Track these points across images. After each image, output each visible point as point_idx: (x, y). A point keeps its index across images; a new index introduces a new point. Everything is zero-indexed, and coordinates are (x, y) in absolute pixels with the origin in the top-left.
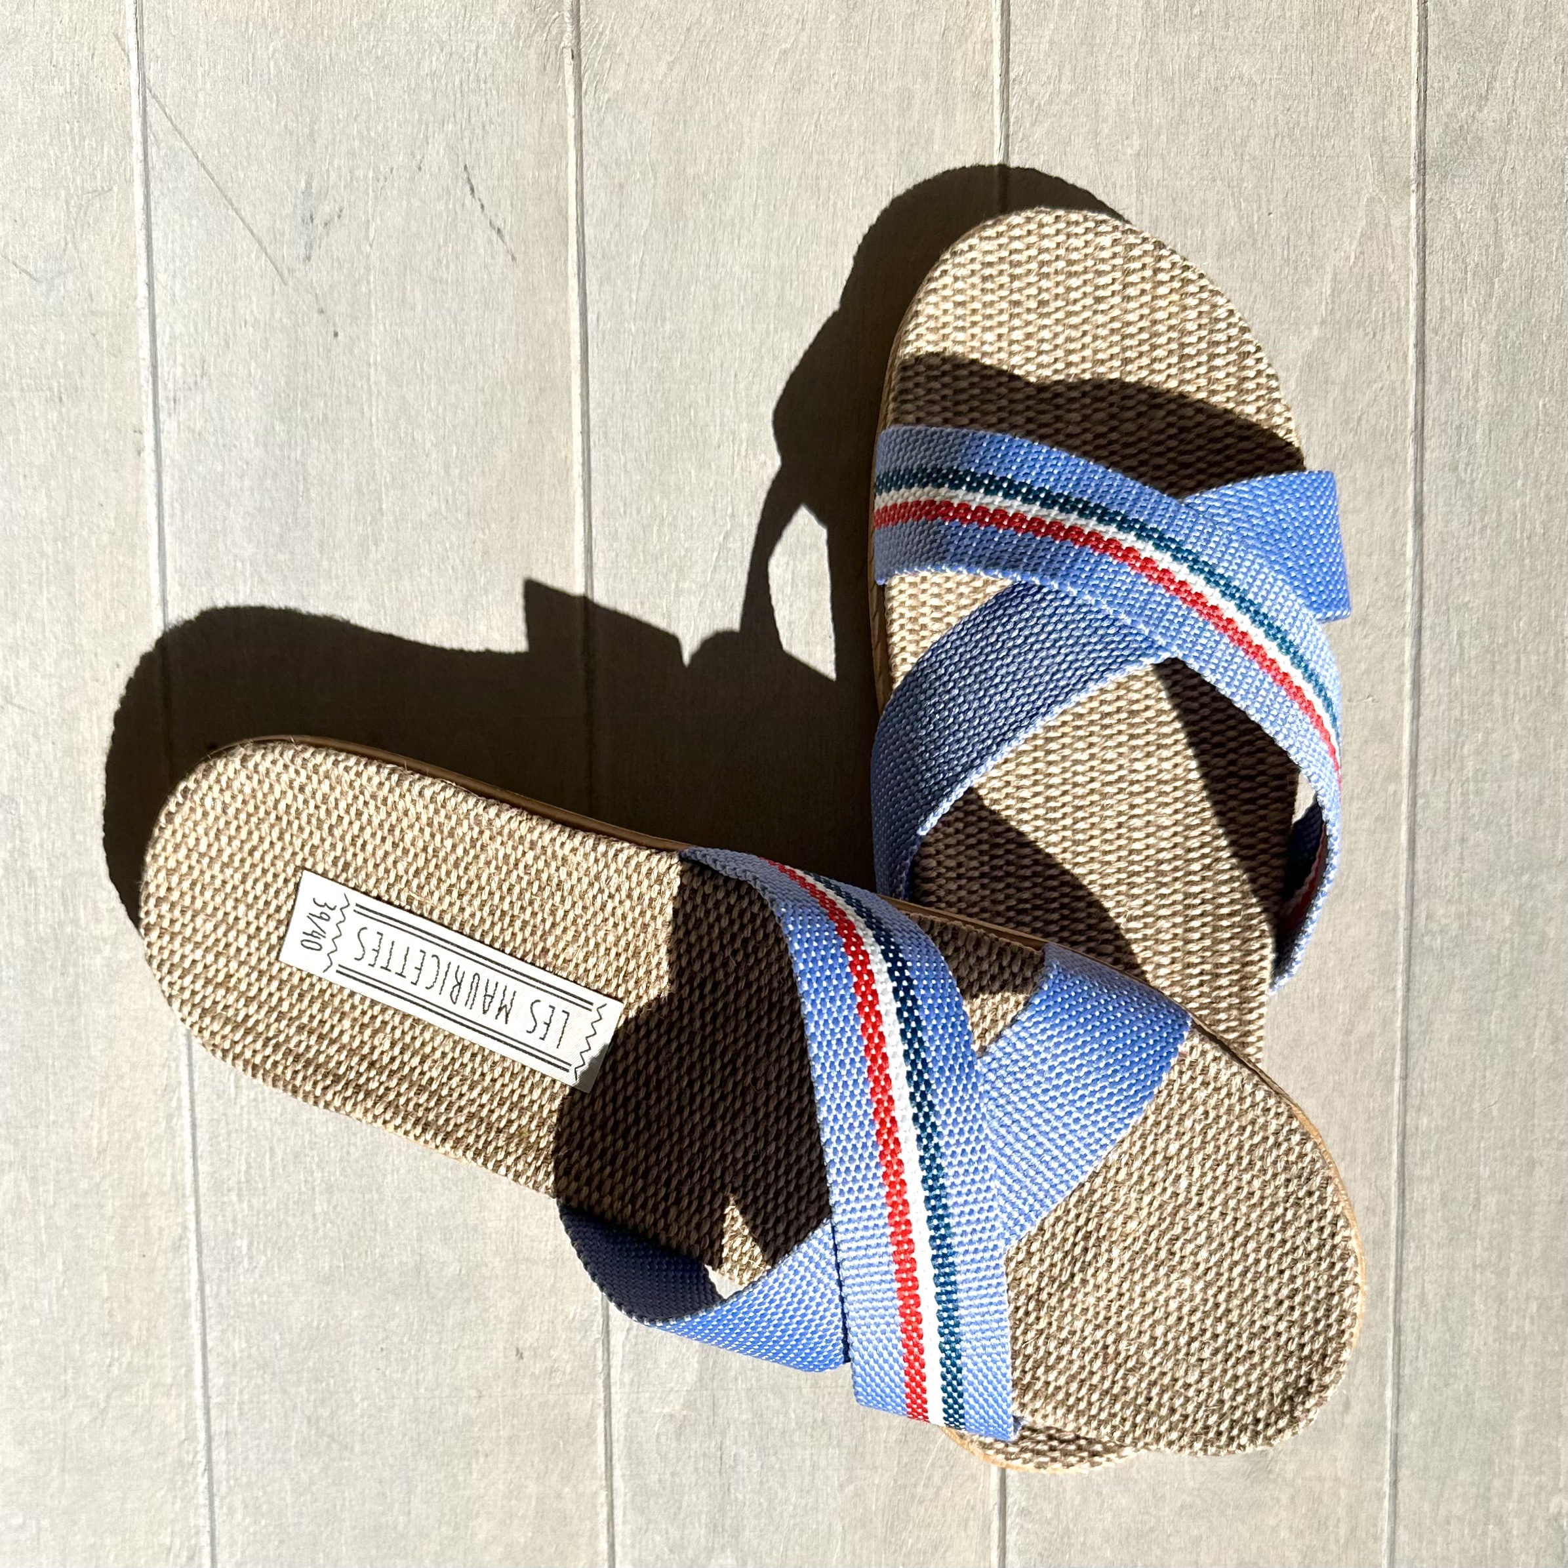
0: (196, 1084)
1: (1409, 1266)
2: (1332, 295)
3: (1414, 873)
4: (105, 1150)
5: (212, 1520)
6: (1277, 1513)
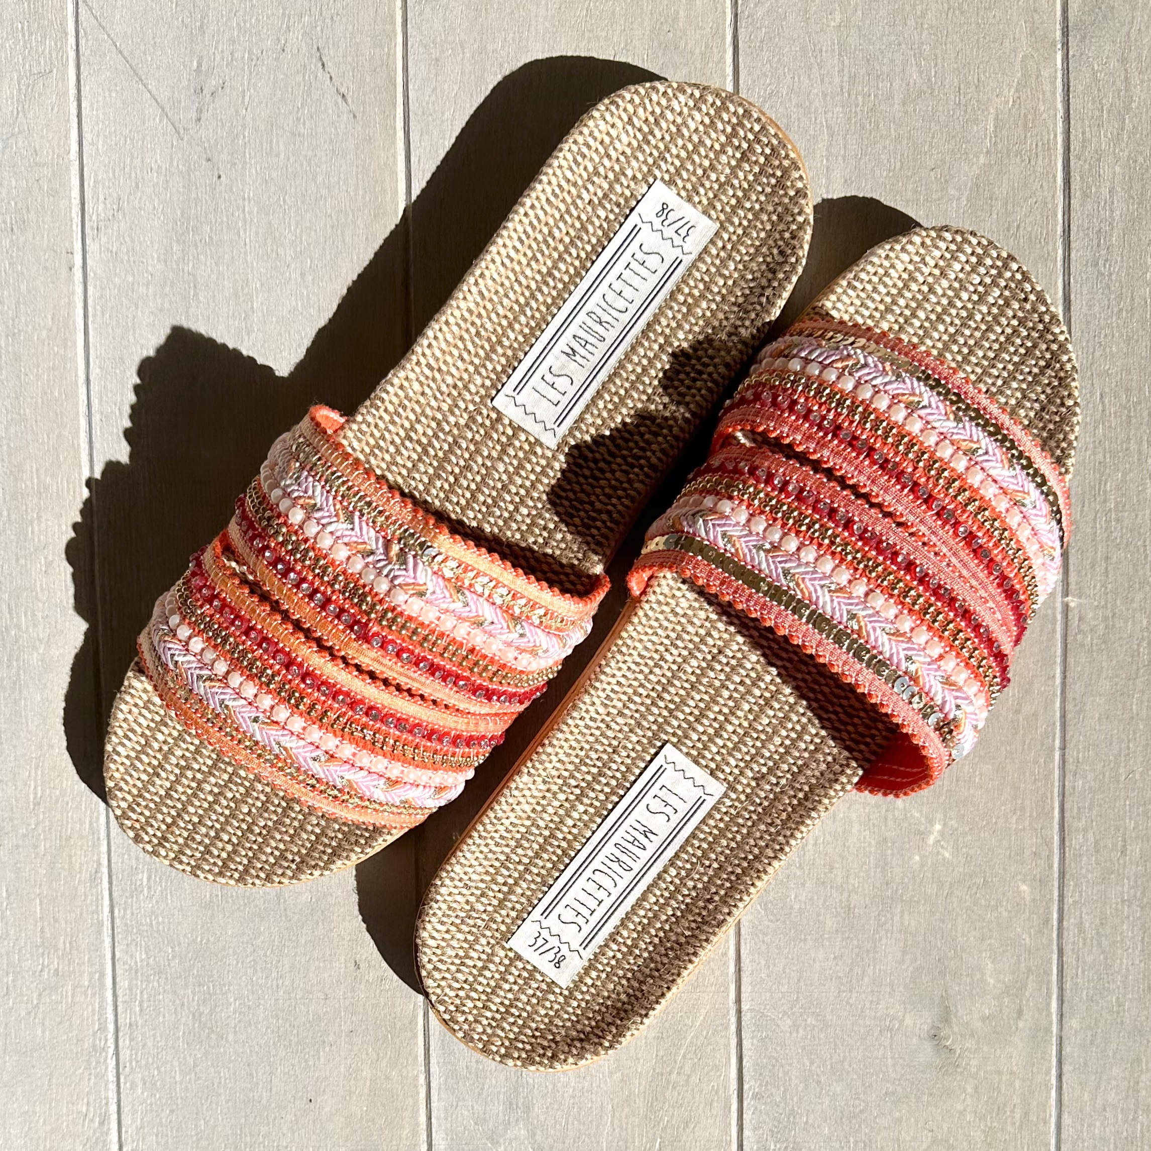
1: (1069, 901)
2: (995, 131)
3: (1068, 584)
4: (39, 804)
6: (964, 1100)
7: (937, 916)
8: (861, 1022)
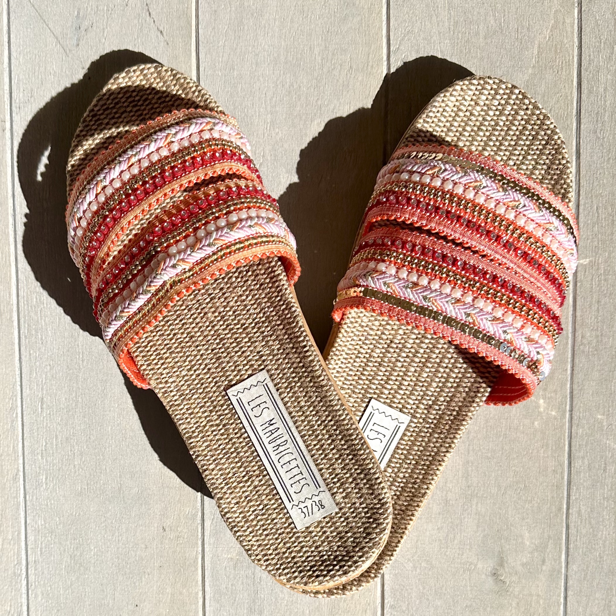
0: (24, 407)
1: (573, 498)
2: (538, 54)
3: (575, 317)
5: (28, 600)
6: (511, 611)
7: (497, 506)
8: (452, 565)
